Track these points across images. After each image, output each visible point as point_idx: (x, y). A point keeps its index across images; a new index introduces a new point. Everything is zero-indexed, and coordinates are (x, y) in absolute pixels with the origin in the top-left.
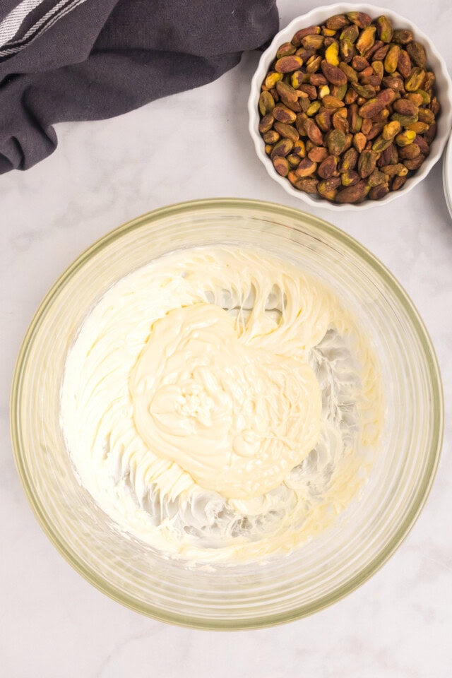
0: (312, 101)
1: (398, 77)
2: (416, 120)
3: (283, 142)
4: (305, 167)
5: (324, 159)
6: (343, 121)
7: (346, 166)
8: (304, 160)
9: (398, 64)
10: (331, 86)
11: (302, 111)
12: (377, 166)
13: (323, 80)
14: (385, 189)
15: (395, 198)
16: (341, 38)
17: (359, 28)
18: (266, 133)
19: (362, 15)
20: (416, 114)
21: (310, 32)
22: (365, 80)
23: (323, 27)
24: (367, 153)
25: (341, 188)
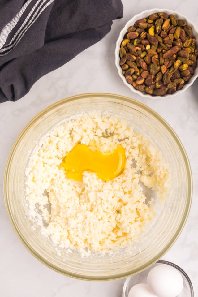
0: (143, 51)
1: (180, 41)
2: (188, 60)
3: (130, 69)
4: (140, 80)
5: (148, 76)
6: (156, 59)
7: (157, 79)
8: (139, 77)
9: (180, 35)
10: (151, 45)
11: (138, 56)
12: (171, 79)
13: (147, 42)
14: (174, 89)
15: (179, 93)
16: (155, 24)
17: (163, 19)
18: (123, 65)
19: (165, 14)
20: (188, 57)
21: (142, 21)
22: (165, 42)
23: (148, 19)
24: (167, 74)
25: (155, 89)
